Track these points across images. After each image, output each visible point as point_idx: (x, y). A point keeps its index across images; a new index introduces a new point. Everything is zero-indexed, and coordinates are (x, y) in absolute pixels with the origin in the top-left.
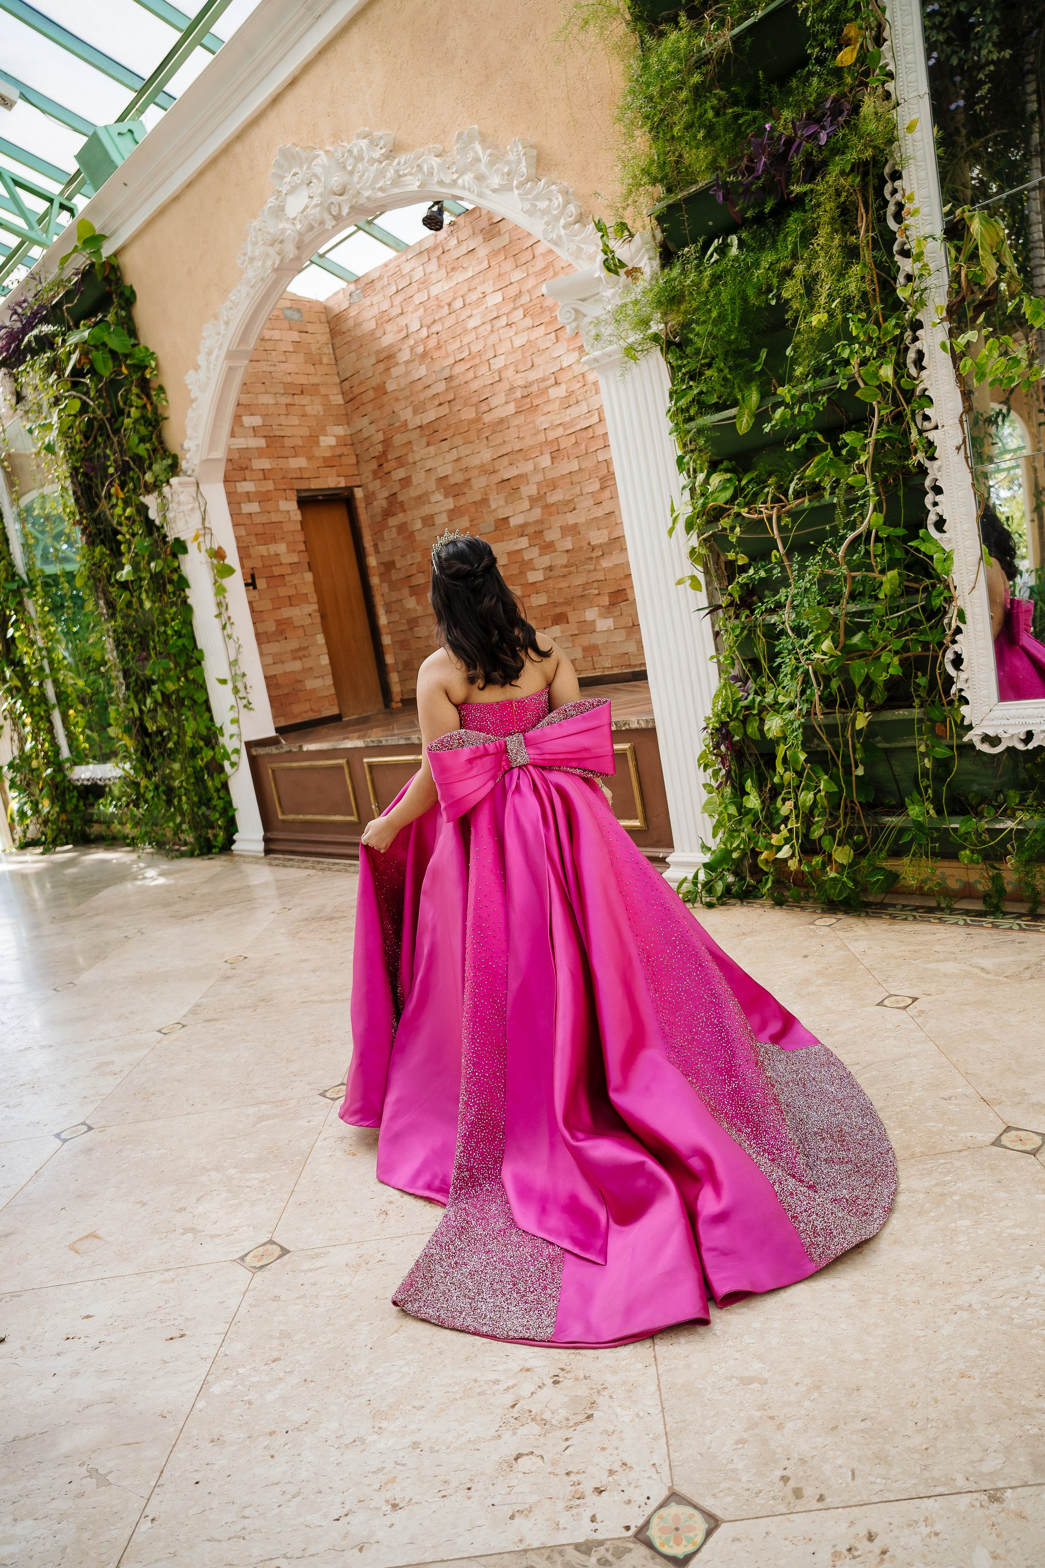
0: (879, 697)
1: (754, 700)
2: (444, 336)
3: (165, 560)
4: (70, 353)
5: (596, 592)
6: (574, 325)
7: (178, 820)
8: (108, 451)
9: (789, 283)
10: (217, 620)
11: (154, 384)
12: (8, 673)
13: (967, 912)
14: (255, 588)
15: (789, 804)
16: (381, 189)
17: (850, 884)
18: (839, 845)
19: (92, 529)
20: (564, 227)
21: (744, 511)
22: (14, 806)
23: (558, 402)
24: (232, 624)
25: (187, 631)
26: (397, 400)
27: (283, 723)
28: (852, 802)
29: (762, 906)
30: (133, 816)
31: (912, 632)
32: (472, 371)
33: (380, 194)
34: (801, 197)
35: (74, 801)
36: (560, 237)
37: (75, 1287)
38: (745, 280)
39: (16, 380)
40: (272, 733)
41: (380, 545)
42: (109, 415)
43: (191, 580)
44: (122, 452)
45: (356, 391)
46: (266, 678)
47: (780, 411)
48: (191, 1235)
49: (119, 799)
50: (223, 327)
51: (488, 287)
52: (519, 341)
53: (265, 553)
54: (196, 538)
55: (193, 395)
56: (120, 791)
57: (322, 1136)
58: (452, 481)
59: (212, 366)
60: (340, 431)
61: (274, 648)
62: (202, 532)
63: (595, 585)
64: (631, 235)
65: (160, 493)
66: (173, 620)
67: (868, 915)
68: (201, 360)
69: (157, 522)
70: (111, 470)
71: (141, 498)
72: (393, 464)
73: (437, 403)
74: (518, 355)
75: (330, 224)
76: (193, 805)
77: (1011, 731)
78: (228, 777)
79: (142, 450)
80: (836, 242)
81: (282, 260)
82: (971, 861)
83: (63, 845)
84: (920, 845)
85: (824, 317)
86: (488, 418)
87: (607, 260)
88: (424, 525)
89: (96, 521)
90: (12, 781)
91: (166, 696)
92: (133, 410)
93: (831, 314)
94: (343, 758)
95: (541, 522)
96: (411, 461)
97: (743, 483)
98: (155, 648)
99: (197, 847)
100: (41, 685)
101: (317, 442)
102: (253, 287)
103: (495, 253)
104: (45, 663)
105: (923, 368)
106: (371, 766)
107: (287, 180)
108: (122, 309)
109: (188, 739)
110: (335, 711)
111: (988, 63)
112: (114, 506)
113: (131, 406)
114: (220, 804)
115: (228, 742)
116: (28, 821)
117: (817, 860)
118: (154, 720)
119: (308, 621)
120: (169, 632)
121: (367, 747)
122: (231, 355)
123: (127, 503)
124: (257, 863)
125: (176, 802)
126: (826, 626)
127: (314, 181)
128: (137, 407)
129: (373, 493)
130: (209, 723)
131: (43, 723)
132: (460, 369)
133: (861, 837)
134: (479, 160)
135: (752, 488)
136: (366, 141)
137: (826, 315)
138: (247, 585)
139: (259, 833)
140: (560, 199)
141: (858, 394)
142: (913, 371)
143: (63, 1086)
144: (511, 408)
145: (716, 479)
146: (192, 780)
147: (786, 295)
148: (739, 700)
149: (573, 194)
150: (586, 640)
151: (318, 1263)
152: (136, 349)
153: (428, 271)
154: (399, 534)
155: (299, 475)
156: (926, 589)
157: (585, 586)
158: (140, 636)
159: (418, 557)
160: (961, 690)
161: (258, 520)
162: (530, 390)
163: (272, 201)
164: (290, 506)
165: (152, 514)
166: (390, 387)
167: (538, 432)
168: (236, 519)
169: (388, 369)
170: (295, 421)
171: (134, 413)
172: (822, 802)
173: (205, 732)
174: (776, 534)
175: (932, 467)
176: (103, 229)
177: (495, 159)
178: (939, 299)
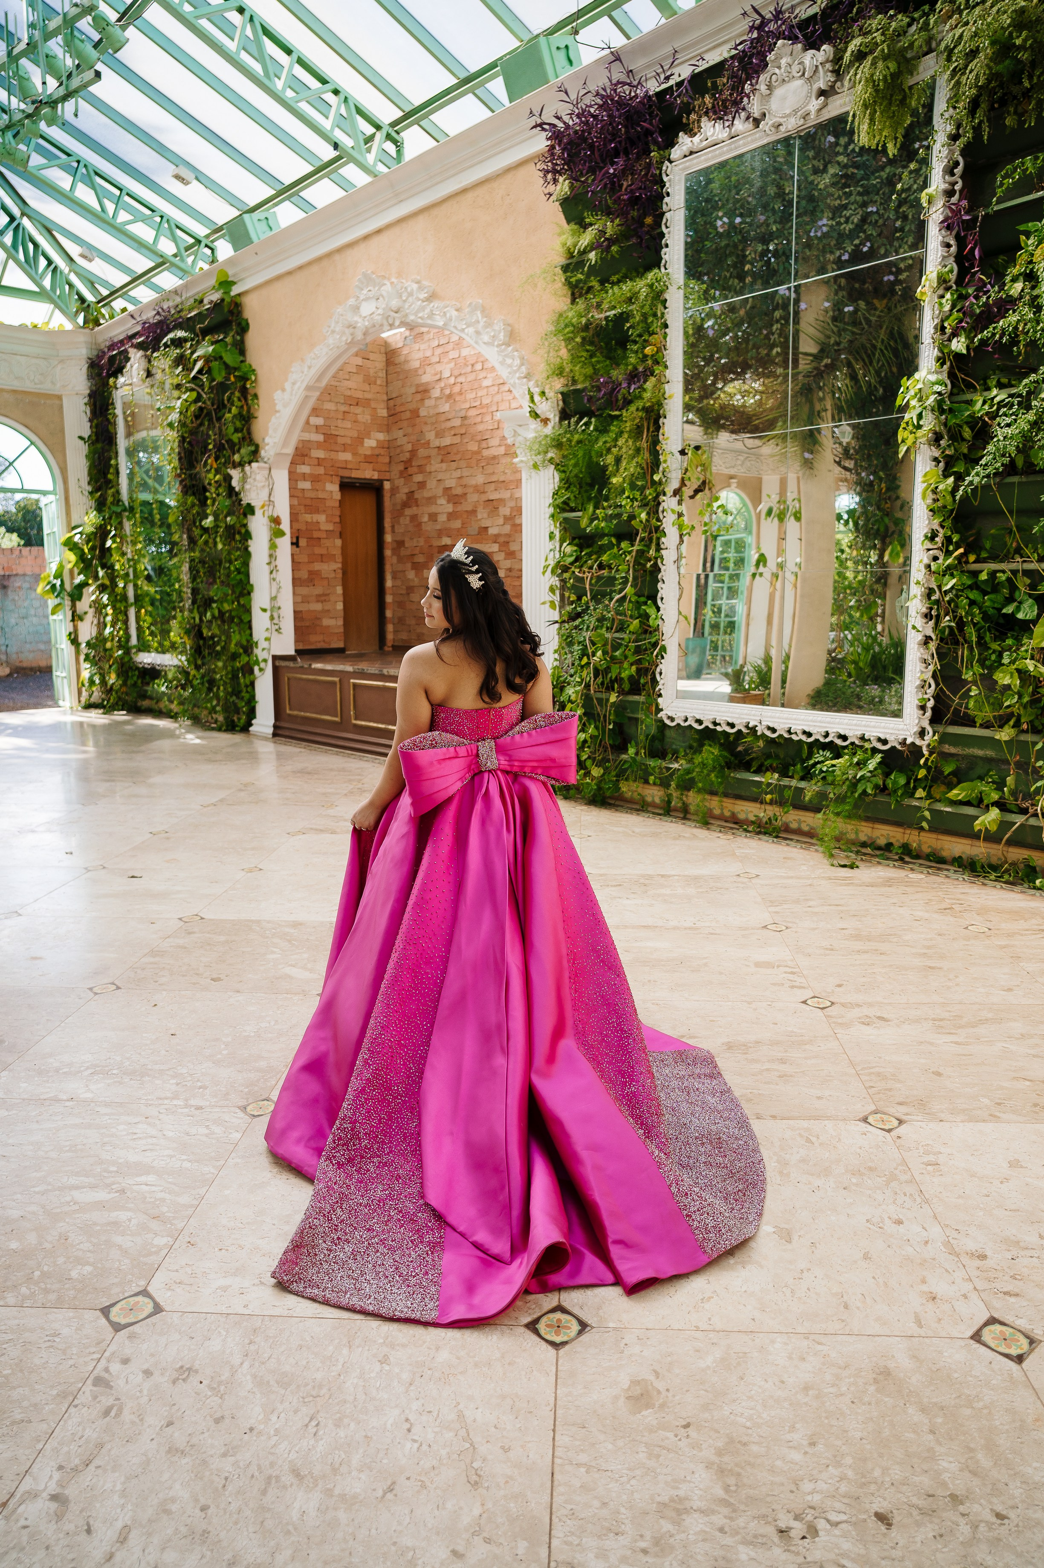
0: (626, 686)
2: (465, 387)
3: (238, 518)
4: (196, 360)
6: (513, 439)
7: (215, 703)
8: (210, 432)
9: (609, 456)
10: (267, 567)
11: (251, 392)
12: (101, 573)
13: (653, 813)
14: (298, 545)
17: (597, 789)
18: (596, 766)
19: (188, 482)
20: (518, 378)
21: (577, 571)
22: (86, 675)
24: (278, 571)
25: (245, 570)
26: (426, 423)
27: (301, 647)
28: (606, 743)
30: (180, 696)
31: (645, 654)
32: (480, 417)
34: (618, 416)
35: (135, 678)
36: (515, 383)
38: (593, 446)
39: (149, 361)
40: (292, 652)
41: (396, 527)
42: (215, 407)
43: (254, 534)
44: (220, 433)
45: (398, 409)
46: (295, 612)
47: (596, 523)
49: (171, 682)
50: (306, 369)
53: (310, 520)
54: (263, 507)
55: (277, 408)
56: (173, 676)
58: (454, 492)
59: (294, 392)
60: (381, 436)
61: (304, 591)
62: (267, 502)
64: (547, 400)
65: (243, 470)
66: (236, 560)
68: (287, 386)
69: (237, 489)
70: (211, 447)
71: (229, 470)
72: (415, 469)
73: (453, 433)
76: (227, 693)
77: (679, 715)
78: (255, 678)
79: (236, 437)
80: (630, 442)
81: (352, 339)
82: (655, 784)
83: (119, 710)
84: (632, 771)
85: (620, 480)
86: (485, 453)
87: (530, 411)
88: (430, 520)
89: (192, 477)
90: (87, 655)
91: (222, 614)
92: (234, 407)
94: (337, 677)
95: (509, 535)
96: (428, 470)
97: (583, 554)
98: (220, 578)
99: (225, 725)
100: (124, 587)
101: (362, 443)
102: (330, 349)
104: (131, 571)
105: (665, 517)
106: (355, 685)
107: (365, 292)
108: (238, 334)
109: (233, 646)
110: (341, 645)
112: (209, 471)
113: (233, 405)
114: (247, 696)
115: (260, 653)
116: (94, 689)
118: (209, 629)
119: (333, 575)
120: (232, 568)
121: (355, 672)
122: (308, 388)
123: (217, 471)
124: (266, 740)
125: (215, 689)
126: (603, 643)
127: (381, 299)
128: (237, 406)
129: (398, 487)
130: (249, 638)
131: (121, 615)
132: (472, 412)
133: (608, 764)
134: (478, 322)
135: (585, 558)
136: (416, 285)
137: (622, 479)
138: (292, 544)
139: (271, 721)
140: (519, 362)
141: (632, 523)
142: (661, 517)
145: (569, 549)
146: (230, 676)
147: (608, 462)
149: (527, 361)
152: (243, 364)
154: (411, 522)
155: (344, 466)
156: (650, 633)
158: (210, 566)
159: (422, 542)
160: (661, 689)
161: (308, 495)
163: (352, 301)
164: (333, 489)
165: (234, 483)
166: (423, 413)
168: (294, 492)
169: (423, 400)
170: (348, 425)
171: (234, 410)
172: (589, 740)
173: (245, 643)
174: (587, 587)
175: (663, 568)
176: (234, 275)
177: (488, 325)
178: (675, 484)
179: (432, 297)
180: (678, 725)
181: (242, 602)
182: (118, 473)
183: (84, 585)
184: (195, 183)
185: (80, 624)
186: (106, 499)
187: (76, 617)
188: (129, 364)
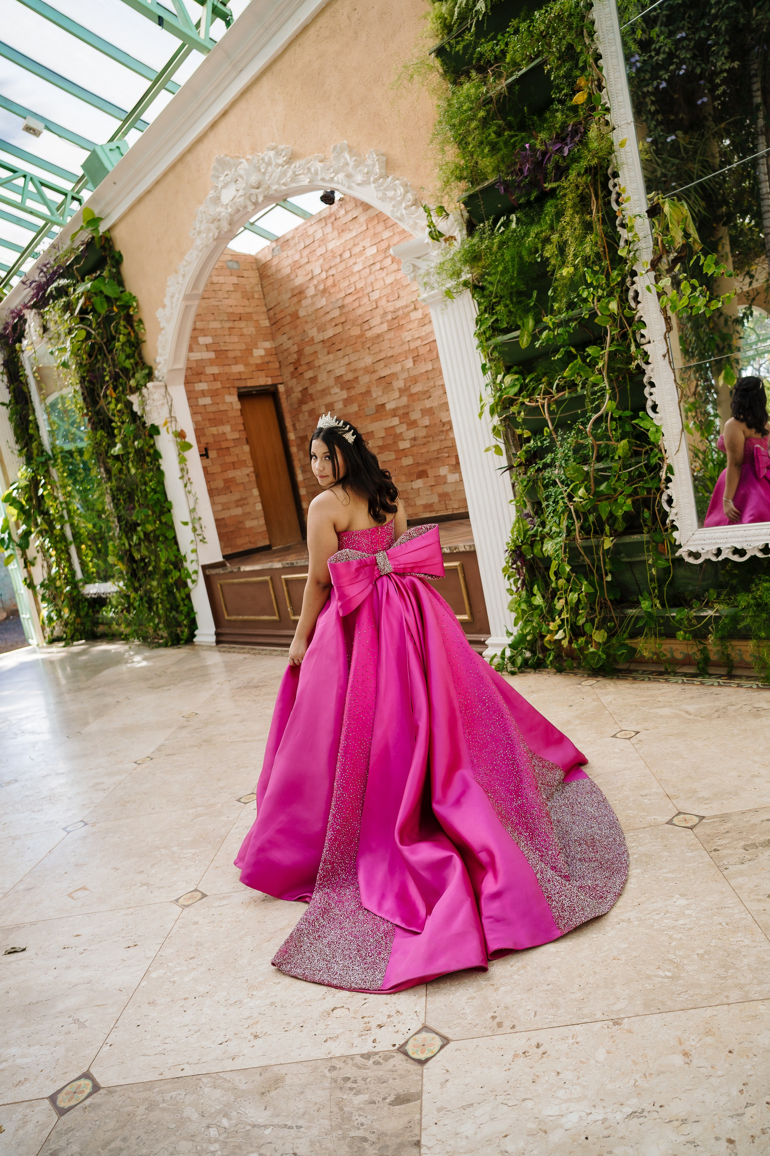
0: (620, 526)
1: (537, 530)
2: (338, 277)
3: (145, 440)
4: (78, 299)
5: (447, 455)
6: (412, 275)
7: (157, 621)
8: (105, 365)
9: (548, 247)
10: (180, 481)
11: (136, 318)
12: (39, 520)
13: (685, 675)
14: (208, 457)
15: (562, 601)
16: (284, 184)
17: (604, 656)
18: (597, 629)
19: (95, 419)
20: (405, 209)
21: (526, 401)
22: (44, 613)
23: (417, 322)
24: (191, 483)
25: (161, 489)
27: (229, 551)
28: (605, 599)
29: (548, 673)
30: (126, 620)
31: (640, 481)
32: (357, 301)
33: (284, 188)
34: (554, 190)
35: (86, 609)
36: (402, 215)
37: (71, 919)
38: (522, 245)
39: (43, 317)
40: (221, 559)
41: (297, 425)
42: (105, 340)
43: (163, 454)
44: (114, 365)
45: (278, 316)
46: (216, 520)
47: (545, 333)
48: (145, 887)
49: (116, 607)
50: (181, 278)
51: (367, 243)
52: (389, 280)
53: (216, 433)
54: (165, 424)
55: (162, 325)
56: (117, 602)
57: (235, 826)
58: (345, 379)
59: (174, 305)
60: (268, 345)
61: (222, 499)
62: (169, 420)
63: (446, 450)
64: (448, 215)
65: (141, 394)
66: (151, 481)
67: (618, 678)
68: (167, 301)
69: (139, 414)
70: (107, 378)
71: (128, 397)
72: (305, 367)
73: (334, 324)
74: (389, 290)
75: (250, 208)
76: (166, 610)
77: (707, 548)
78: (190, 591)
79: (128, 364)
80: (577, 220)
81: (219, 233)
82: (685, 639)
83: (78, 640)
84: (650, 628)
85: (571, 270)
86: (369, 334)
87: (431, 232)
89: (98, 413)
90: (43, 596)
91: (146, 535)
92: (121, 336)
93: (576, 267)
94: (268, 575)
95: (407, 406)
96: (317, 365)
97: (527, 381)
98: (138, 501)
99: (170, 640)
100: (62, 528)
101: (251, 354)
102: (200, 251)
103: (371, 219)
104: (65, 513)
105: (639, 302)
106: (287, 581)
107: (222, 179)
108: (114, 267)
109: (162, 564)
110: (267, 543)
111: (722, 71)
112: (109, 403)
113: (120, 334)
114: (185, 609)
115: (190, 566)
116: (54, 624)
117: (582, 640)
118: (139, 551)
119: (247, 479)
120: (148, 490)
121: (284, 568)
122: (187, 298)
123: (118, 400)
124: (210, 650)
125: (155, 608)
126: (582, 478)
127: (240, 179)
128: (124, 335)
129: (292, 388)
130: (176, 553)
131: (64, 554)
132: (349, 300)
133: (613, 624)
134: (348, 164)
135: (532, 385)
136: (273, 152)
137: (573, 268)
138: (201, 455)
139: (212, 629)
140: (402, 190)
141: (596, 321)
142: (633, 304)
143: (70, 798)
144: (385, 327)
145: (508, 379)
146: (166, 593)
147: (547, 254)
148: (528, 530)
149: (411, 186)
150: (440, 489)
151: (225, 902)
152: (123, 294)
153: (326, 232)
154: (310, 416)
155: (239, 377)
156: (646, 452)
157: (439, 451)
158: (129, 493)
160: (673, 521)
161: (210, 409)
162: (397, 314)
163: (212, 193)
164: (232, 399)
165: (136, 408)
166: (302, 313)
167: (404, 343)
168: (195, 409)
169: (299, 301)
170: (235, 339)
171: (122, 338)
172: (584, 600)
173: (173, 559)
174: (547, 416)
175: (648, 369)
176: (100, 213)
177: (359, 163)
178: (646, 256)
179: (292, 158)
180: (708, 561)
181: (164, 520)
182: (37, 428)
183: (27, 534)
184: (46, 133)
185: (32, 569)
186: (32, 453)
187: (28, 563)
188: (27, 325)
